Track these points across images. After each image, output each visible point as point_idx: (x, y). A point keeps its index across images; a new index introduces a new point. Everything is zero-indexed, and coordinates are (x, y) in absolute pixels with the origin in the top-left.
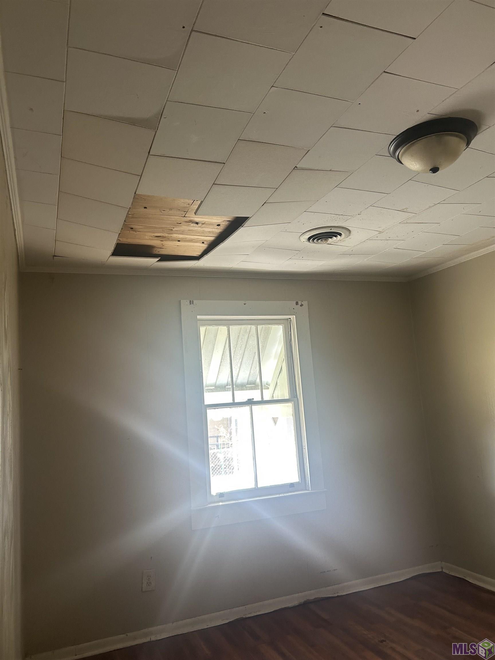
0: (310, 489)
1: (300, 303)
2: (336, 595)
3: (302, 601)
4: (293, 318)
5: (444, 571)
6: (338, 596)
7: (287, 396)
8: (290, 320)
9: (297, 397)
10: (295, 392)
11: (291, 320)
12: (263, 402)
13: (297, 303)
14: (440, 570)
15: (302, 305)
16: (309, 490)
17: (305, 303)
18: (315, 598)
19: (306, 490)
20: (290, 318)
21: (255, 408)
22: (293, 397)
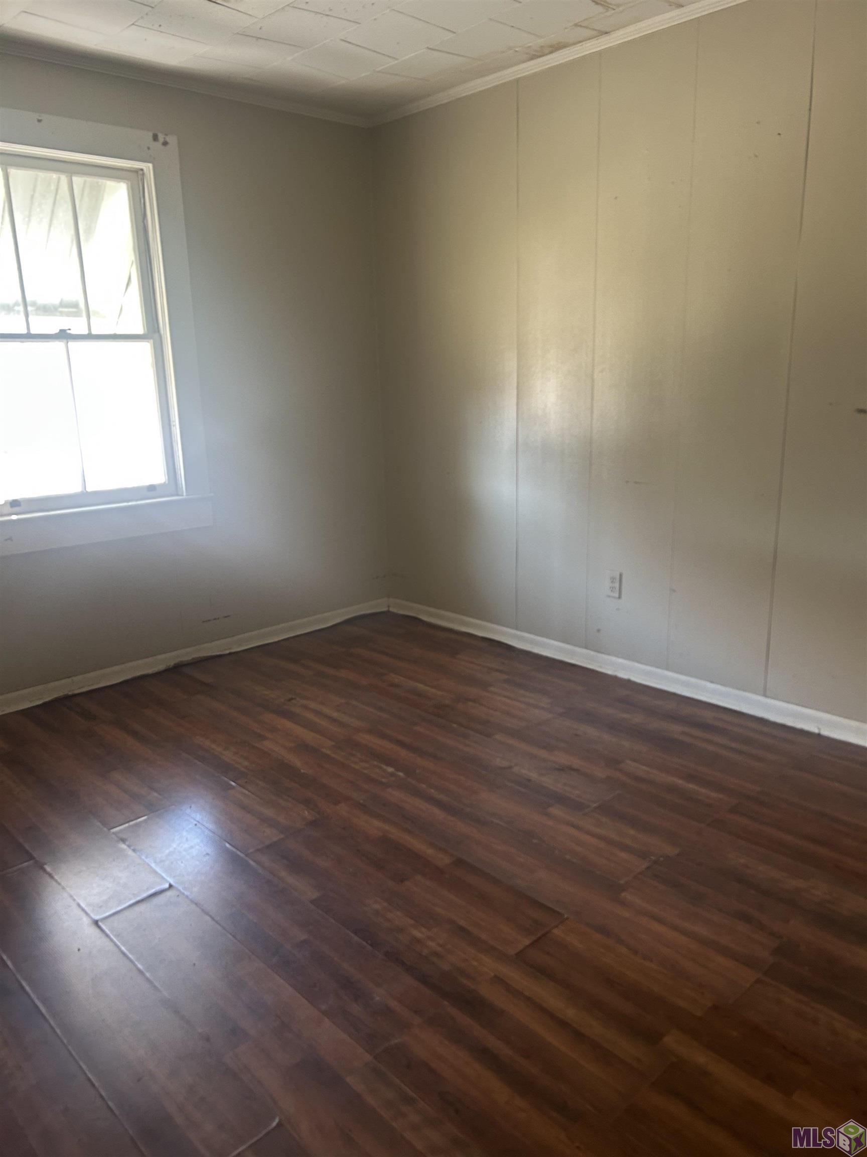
0: (185, 494)
1: (161, 137)
2: (227, 652)
3: (172, 663)
4: (148, 167)
5: (391, 609)
6: (230, 654)
7: (139, 329)
8: (141, 172)
9: (159, 331)
10: (155, 321)
11: (143, 174)
12: (90, 337)
13: (155, 138)
14: (385, 609)
15: (165, 143)
16: (183, 495)
17: (172, 140)
18: (193, 659)
19: (177, 495)
20: (142, 170)
21: (73, 345)
22: (152, 331)
